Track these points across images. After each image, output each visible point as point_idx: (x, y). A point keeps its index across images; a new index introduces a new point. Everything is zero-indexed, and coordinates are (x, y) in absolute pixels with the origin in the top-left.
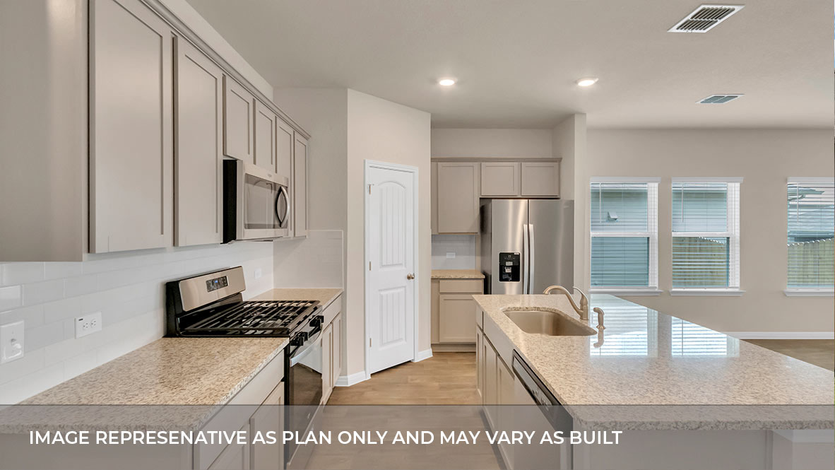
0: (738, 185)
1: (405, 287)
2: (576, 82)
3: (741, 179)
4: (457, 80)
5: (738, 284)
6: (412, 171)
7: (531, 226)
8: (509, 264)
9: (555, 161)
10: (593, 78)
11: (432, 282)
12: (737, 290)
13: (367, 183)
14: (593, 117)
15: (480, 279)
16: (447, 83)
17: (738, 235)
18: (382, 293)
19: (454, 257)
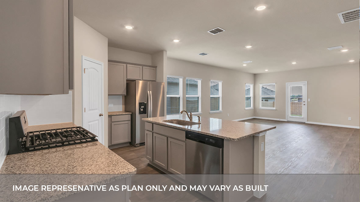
0: (201, 81)
1: (98, 120)
2: (173, 40)
3: (202, 79)
4: (133, 27)
5: (201, 111)
6: (101, 64)
7: (151, 92)
8: (143, 107)
9: (154, 67)
10: (178, 39)
11: (108, 117)
12: (200, 113)
13: (84, 67)
14: (170, 53)
15: (130, 114)
16: (129, 28)
17: (201, 96)
18: (90, 123)
19: (113, 106)
